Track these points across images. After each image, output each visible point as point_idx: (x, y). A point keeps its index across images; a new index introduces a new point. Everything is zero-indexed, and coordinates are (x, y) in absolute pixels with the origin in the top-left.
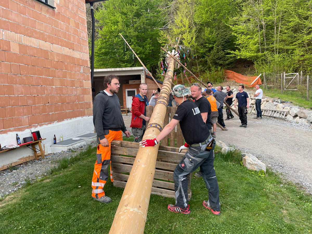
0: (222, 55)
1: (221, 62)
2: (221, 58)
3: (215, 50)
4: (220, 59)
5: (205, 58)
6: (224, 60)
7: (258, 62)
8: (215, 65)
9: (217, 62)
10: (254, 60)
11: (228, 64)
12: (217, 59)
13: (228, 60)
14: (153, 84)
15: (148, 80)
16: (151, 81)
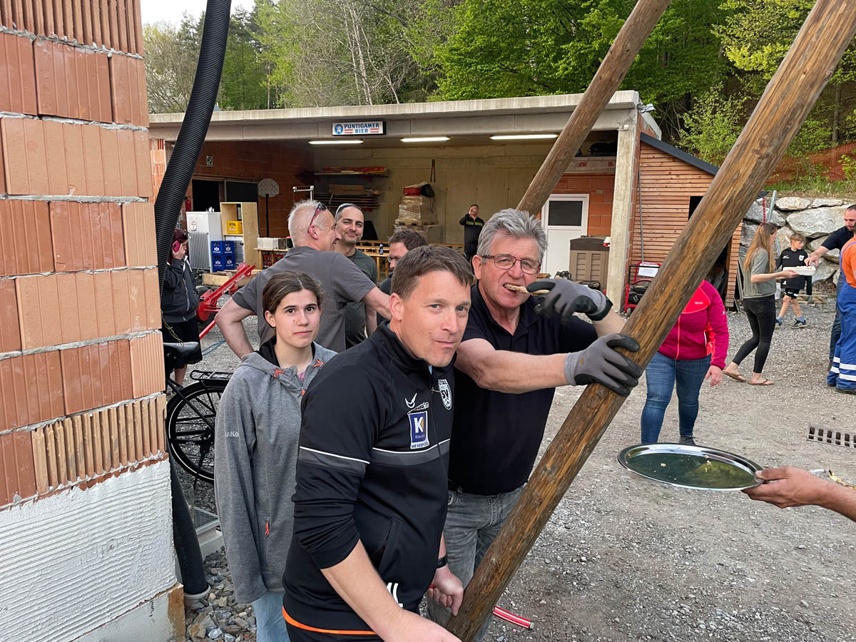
14: (670, 177)
15: (651, 156)
16: (664, 164)
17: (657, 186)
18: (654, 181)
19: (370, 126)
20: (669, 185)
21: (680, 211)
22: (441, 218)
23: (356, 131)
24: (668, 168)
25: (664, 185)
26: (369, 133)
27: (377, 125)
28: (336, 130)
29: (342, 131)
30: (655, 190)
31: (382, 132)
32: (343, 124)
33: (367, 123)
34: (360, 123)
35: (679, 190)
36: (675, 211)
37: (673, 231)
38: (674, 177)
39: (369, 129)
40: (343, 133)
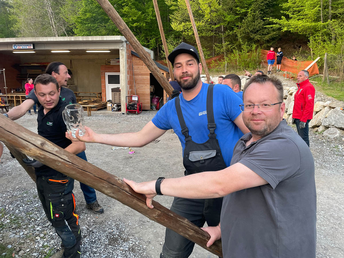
0: (259, 26)
1: (257, 37)
2: (258, 31)
3: (249, 18)
4: (256, 32)
5: (234, 30)
6: (263, 34)
7: (317, 38)
8: (248, 42)
9: (251, 36)
10: (309, 34)
11: (268, 41)
12: (252, 31)
13: (268, 34)
14: (142, 66)
15: (136, 59)
16: (140, 62)
17: (139, 69)
18: (138, 68)
19: (28, 45)
20: (142, 69)
21: (147, 78)
22: (76, 83)
23: (22, 47)
24: (142, 63)
25: (141, 69)
26: (28, 48)
27: (31, 45)
28: (14, 47)
29: (17, 47)
30: (138, 71)
31: (33, 48)
32: (17, 45)
33: (26, 44)
34: (24, 44)
35: (146, 71)
36: (145, 78)
37: (145, 85)
38: (144, 66)
39: (27, 47)
40: (17, 48)
